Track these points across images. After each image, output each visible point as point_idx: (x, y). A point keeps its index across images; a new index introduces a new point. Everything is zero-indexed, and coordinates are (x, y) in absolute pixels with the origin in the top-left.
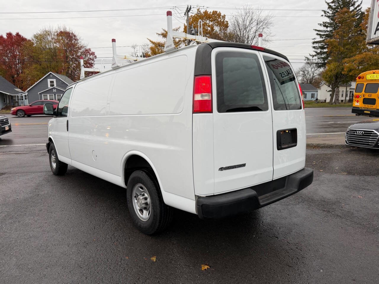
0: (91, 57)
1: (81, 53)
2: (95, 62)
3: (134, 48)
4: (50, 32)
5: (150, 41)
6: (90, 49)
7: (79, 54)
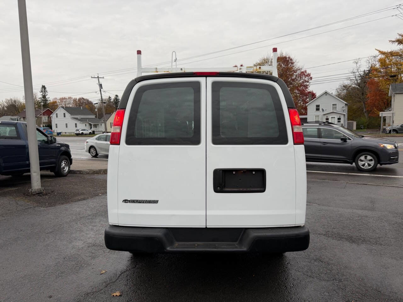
0: (306, 79)
1: (296, 76)
2: (311, 83)
3: (357, 63)
4: (268, 60)
5: (380, 52)
6: (306, 71)
7: (294, 77)
